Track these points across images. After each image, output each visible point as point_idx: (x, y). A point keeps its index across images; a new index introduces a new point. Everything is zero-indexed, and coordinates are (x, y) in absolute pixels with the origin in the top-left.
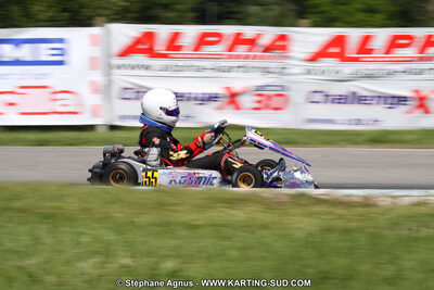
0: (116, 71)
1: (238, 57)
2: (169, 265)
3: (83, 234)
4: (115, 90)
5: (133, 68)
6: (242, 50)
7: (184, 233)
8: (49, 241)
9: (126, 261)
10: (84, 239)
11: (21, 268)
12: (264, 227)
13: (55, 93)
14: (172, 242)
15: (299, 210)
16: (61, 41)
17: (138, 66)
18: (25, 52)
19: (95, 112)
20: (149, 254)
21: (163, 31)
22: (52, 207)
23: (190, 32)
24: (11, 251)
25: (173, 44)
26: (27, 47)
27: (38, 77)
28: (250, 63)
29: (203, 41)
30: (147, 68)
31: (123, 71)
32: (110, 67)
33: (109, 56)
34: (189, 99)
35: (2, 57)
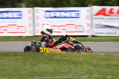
0: (94, 20)
2: (109, 77)
4: (94, 25)
5: (99, 19)
7: (114, 67)
8: (74, 70)
9: (96, 76)
10: (84, 69)
13: (76, 26)
14: (110, 70)
16: (78, 11)
17: (100, 18)
18: (68, 14)
19: (88, 32)
20: (103, 74)
21: (108, 8)
22: (75, 60)
24: (63, 73)
25: (111, 12)
26: (68, 13)
27: (71, 21)
30: (103, 19)
31: (96, 20)
32: (92, 18)
33: (92, 15)
34: (116, 28)
35: (61, 16)
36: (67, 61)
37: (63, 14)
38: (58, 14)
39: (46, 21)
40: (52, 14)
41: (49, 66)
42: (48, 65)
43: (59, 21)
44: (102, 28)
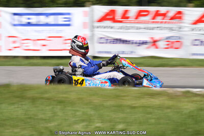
0: (96, 29)
1: (157, 22)
2: (121, 126)
3: (78, 111)
4: (96, 38)
5: (105, 27)
6: (159, 19)
7: (128, 111)
10: (78, 113)
11: (46, 128)
12: (168, 108)
13: (66, 40)
14: (121, 115)
15: (186, 100)
16: (69, 14)
17: (107, 26)
18: (51, 20)
20: (110, 121)
21: (120, 10)
22: (63, 97)
23: (133, 10)
24: (42, 119)
25: (125, 16)
26: (52, 17)
27: (57, 32)
28: (163, 25)
29: (139, 14)
31: (99, 29)
32: (93, 27)
33: (93, 22)
34: (133, 43)
35: (39, 22)
36: (48, 99)
37: (43, 19)
38: (34, 19)
39: (14, 31)
40: (24, 19)
41: (18, 108)
42: (16, 106)
43: (36, 31)
44: (110, 43)
